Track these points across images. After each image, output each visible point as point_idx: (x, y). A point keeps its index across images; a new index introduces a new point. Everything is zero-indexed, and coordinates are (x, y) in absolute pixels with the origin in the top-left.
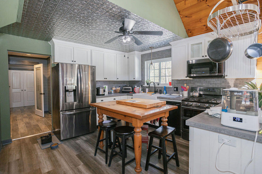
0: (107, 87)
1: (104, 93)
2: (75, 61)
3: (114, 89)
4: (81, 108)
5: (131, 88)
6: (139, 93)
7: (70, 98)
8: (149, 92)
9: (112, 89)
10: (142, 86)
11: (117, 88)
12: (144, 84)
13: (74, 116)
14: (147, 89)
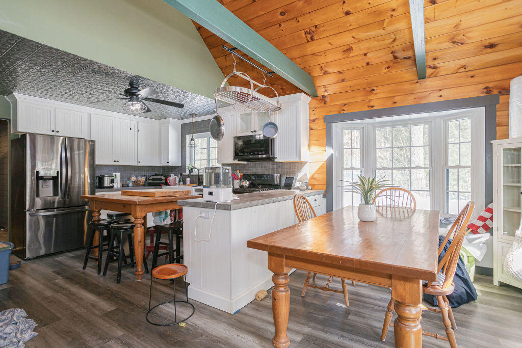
0: (118, 175)
1: (111, 185)
2: (58, 132)
3: (133, 179)
4: (67, 207)
5: (163, 178)
6: (175, 184)
7: (47, 191)
8: (191, 183)
9: (129, 179)
10: (181, 174)
11: (139, 179)
12: (185, 172)
13: (55, 219)
14: (188, 179)
